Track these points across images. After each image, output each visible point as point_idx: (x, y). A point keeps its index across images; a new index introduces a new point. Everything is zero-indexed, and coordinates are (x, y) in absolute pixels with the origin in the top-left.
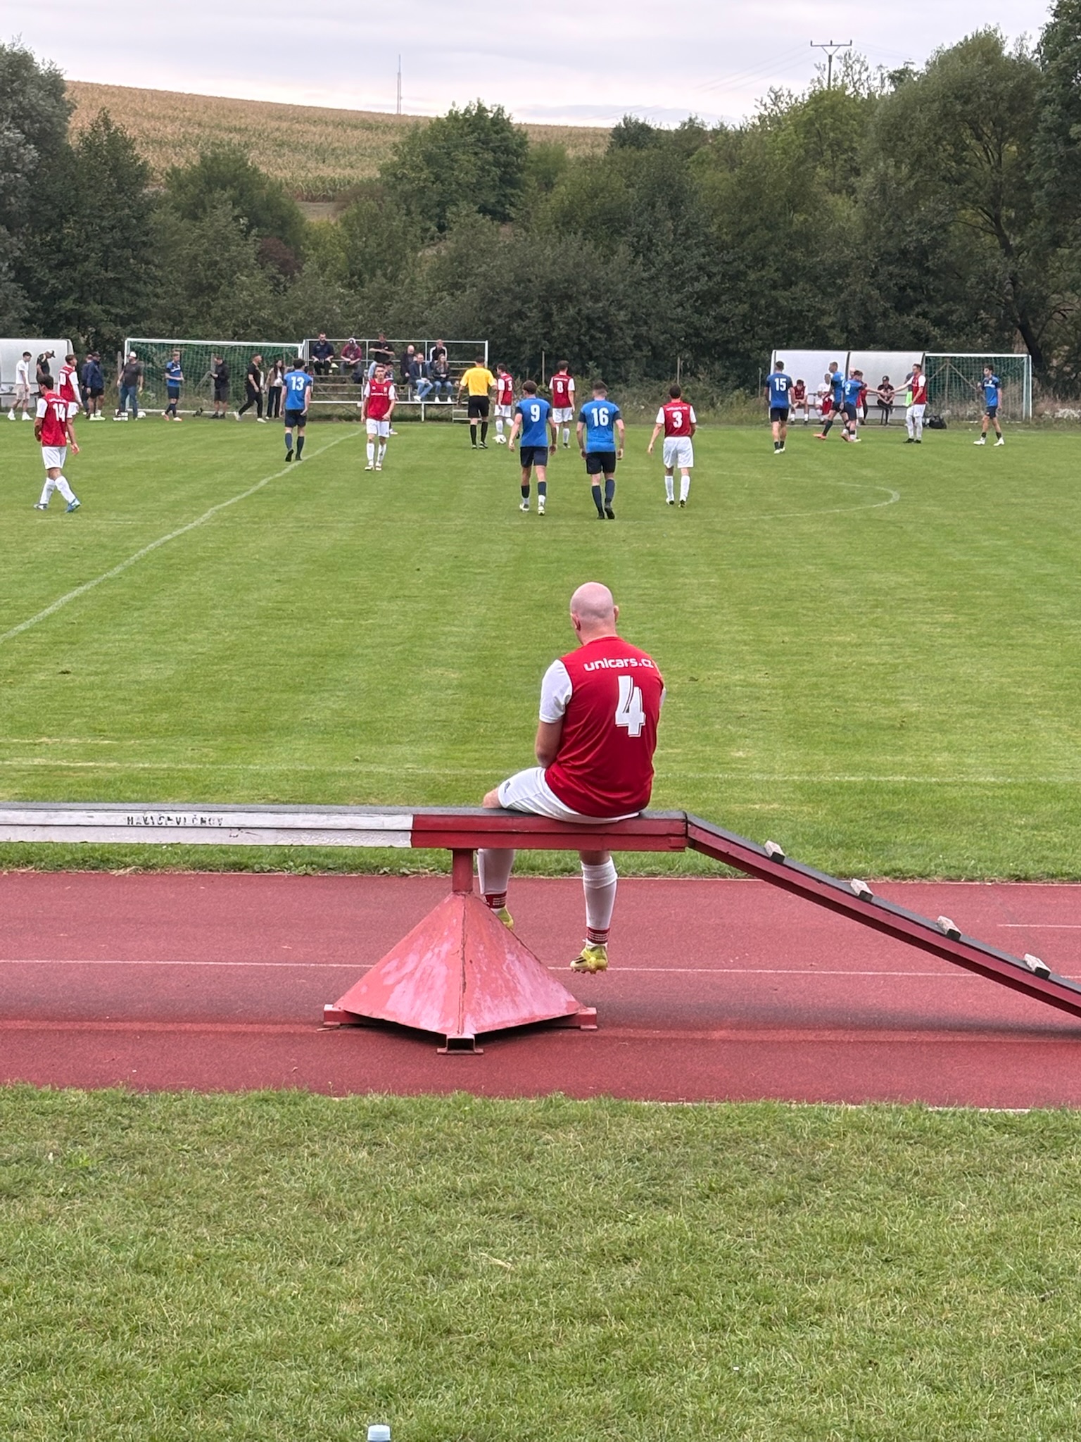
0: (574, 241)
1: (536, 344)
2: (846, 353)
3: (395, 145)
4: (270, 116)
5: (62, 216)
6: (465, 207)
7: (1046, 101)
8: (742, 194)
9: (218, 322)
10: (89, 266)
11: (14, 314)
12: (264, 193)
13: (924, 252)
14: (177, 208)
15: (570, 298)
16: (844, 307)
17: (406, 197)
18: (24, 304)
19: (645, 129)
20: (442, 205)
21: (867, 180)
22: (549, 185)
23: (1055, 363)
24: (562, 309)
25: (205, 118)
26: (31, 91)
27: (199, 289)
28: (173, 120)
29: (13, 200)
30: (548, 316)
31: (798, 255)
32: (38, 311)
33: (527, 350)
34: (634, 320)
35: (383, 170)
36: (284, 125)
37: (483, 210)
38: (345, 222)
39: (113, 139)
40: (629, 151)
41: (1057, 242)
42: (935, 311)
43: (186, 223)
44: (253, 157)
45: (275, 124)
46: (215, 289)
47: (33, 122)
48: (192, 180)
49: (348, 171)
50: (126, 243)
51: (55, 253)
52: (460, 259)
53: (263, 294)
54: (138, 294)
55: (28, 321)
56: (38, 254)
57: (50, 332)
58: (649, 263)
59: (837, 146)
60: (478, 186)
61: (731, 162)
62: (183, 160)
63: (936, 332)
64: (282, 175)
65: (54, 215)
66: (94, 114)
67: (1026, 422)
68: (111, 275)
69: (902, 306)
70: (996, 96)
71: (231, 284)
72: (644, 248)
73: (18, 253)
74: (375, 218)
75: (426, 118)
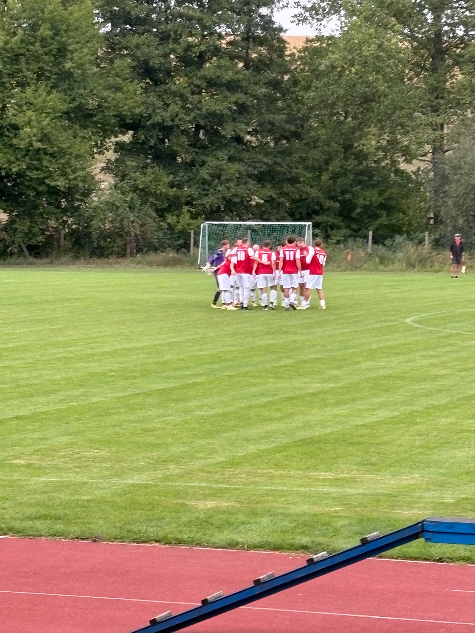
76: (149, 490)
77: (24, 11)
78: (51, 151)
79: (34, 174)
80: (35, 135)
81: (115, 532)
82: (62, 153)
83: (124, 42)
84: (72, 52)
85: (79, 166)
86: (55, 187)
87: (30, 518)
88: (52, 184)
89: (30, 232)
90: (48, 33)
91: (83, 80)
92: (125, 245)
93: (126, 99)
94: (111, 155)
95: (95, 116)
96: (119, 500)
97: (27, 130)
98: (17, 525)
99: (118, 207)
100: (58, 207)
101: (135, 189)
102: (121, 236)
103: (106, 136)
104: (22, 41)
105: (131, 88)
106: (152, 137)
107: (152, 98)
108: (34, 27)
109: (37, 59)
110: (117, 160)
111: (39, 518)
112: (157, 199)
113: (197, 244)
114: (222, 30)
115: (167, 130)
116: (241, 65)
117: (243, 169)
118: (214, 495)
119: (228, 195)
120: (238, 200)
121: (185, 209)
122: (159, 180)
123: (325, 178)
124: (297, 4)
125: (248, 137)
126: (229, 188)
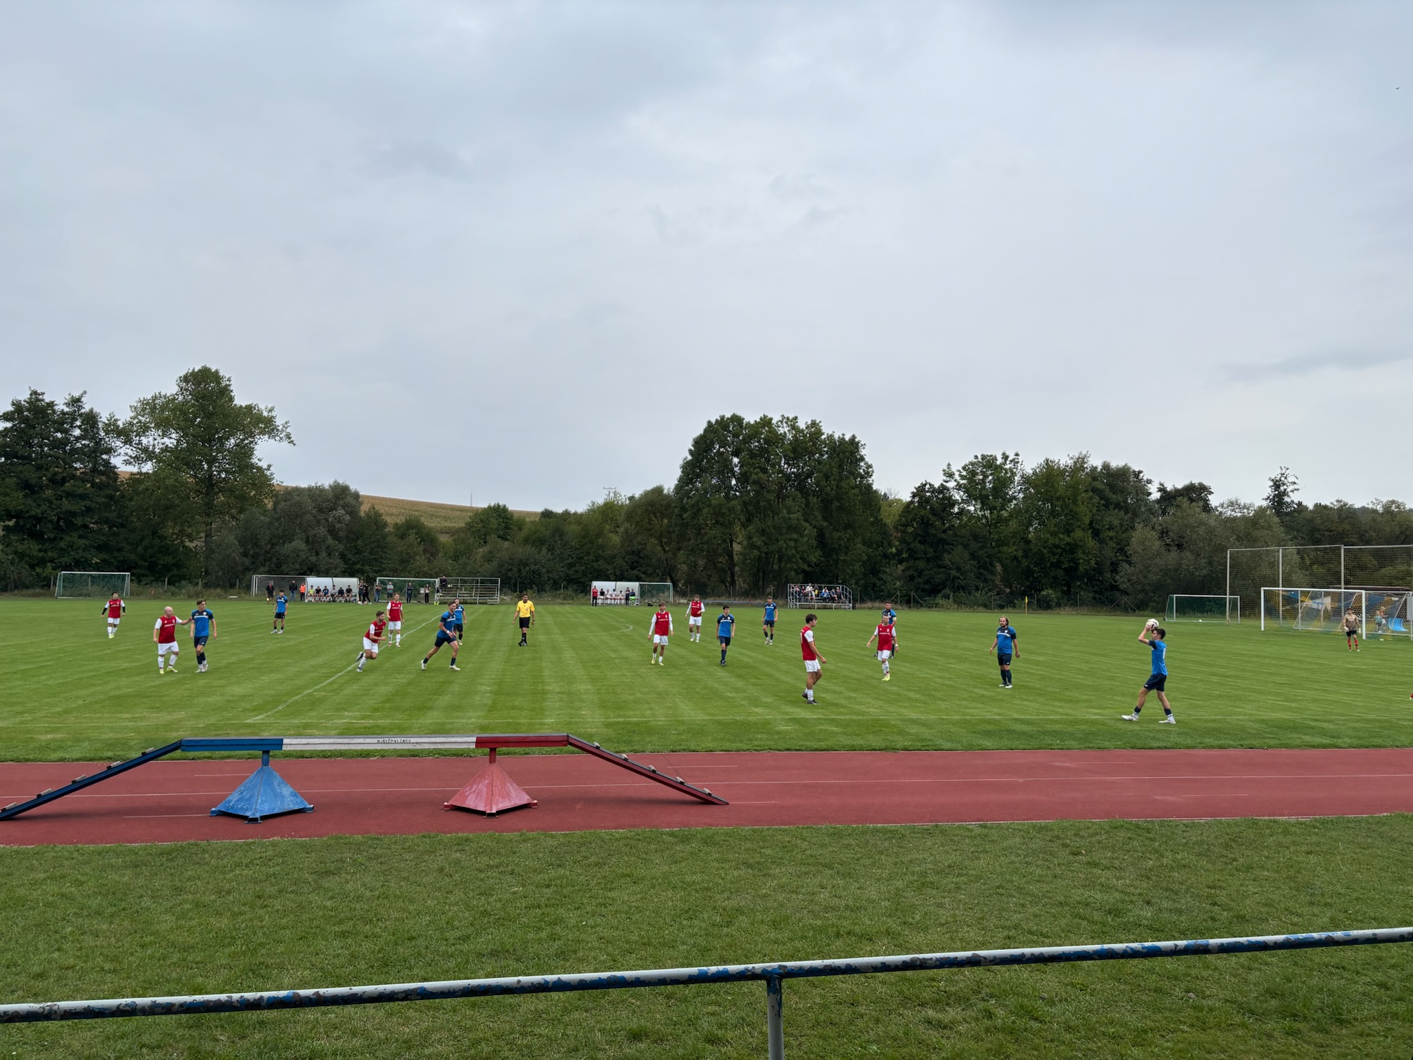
0: (528, 547)
1: (515, 579)
2: (614, 583)
3: (470, 516)
5: (358, 538)
6: (493, 536)
7: (676, 507)
8: (582, 533)
9: (409, 572)
10: (366, 554)
11: (339, 569)
12: (426, 531)
13: (639, 552)
14: (396, 535)
15: (527, 564)
16: (615, 568)
17: (473, 533)
18: (342, 566)
19: (551, 512)
20: (485, 535)
21: (621, 530)
22: (520, 529)
23: (680, 586)
24: (524, 568)
25: (407, 507)
26: (348, 498)
27: (403, 561)
28: (396, 507)
29: (341, 532)
30: (520, 570)
31: (600, 552)
32: (348, 569)
33: (513, 581)
34: (548, 571)
35: (466, 524)
36: (434, 510)
37: (499, 537)
38: (455, 541)
39: (376, 513)
40: (547, 519)
41: (679, 549)
42: (643, 570)
43: (400, 540)
44: (423, 519)
45: (430, 509)
46: (408, 561)
47: (348, 508)
48: (401, 527)
49: (454, 524)
50: (379, 547)
51: (354, 550)
52: (490, 552)
53: (424, 563)
54: (382, 563)
55: (344, 572)
56: (348, 550)
57: (351, 576)
58: (552, 554)
59: (612, 519)
60: (497, 529)
61: (579, 523)
62: (399, 520)
63: (643, 576)
64: (433, 525)
65: (355, 537)
66: (369, 505)
67: (671, 604)
68: (373, 557)
69: (633, 568)
70: (661, 505)
71: (414, 560)
72: (551, 549)
73: (341, 550)
74: (463, 539)
75: (481, 508)
83: (13, 469)
92: (7, 584)
93: (12, 501)
99: (3, 563)
101: (16, 552)
102: (4, 579)
105: (16, 495)
106: (28, 523)
107: (30, 501)
112: (30, 558)
113: (55, 584)
114: (78, 465)
115: (38, 520)
116: (89, 485)
117: (87, 542)
118: (53, 731)
119: (77, 557)
120: (83, 560)
121: (49, 564)
122: (33, 548)
123: (140, 549)
124: (126, 454)
125: (92, 525)
126: (78, 553)
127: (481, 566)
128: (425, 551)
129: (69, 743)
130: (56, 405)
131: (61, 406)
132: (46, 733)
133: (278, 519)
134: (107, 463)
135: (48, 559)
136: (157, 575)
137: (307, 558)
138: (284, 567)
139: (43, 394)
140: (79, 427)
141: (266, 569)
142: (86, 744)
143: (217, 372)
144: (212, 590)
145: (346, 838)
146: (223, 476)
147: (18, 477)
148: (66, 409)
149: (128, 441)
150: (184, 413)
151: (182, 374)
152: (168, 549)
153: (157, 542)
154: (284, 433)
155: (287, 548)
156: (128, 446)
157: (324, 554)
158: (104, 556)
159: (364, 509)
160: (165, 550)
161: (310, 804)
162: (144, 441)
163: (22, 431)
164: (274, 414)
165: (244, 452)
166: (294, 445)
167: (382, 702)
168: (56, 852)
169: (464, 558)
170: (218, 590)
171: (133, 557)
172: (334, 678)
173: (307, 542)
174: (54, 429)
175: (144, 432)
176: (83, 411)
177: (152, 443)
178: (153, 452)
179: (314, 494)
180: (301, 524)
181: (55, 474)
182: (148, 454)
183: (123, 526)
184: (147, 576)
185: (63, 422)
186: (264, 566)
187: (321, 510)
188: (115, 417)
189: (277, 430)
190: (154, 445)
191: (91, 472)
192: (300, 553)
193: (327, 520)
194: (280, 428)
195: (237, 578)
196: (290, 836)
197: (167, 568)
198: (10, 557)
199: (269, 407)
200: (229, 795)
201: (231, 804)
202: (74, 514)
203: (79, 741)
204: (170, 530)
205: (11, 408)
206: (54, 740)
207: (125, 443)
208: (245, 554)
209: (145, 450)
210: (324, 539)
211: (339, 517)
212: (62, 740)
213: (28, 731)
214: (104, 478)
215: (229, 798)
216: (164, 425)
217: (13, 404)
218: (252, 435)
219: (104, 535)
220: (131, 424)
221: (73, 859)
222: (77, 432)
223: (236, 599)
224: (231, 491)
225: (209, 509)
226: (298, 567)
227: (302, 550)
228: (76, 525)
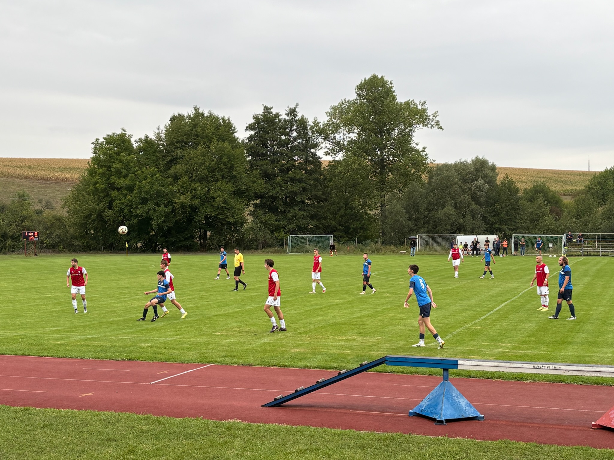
3: (589, 180)
4: (552, 173)
5: (495, 203)
9: (539, 230)
10: (502, 215)
11: (482, 229)
12: (551, 194)
14: (526, 199)
17: (592, 194)
18: (484, 226)
20: (603, 195)
25: (533, 175)
26: (487, 170)
27: (533, 221)
28: (524, 176)
29: (481, 199)
32: (488, 228)
35: (586, 186)
36: (556, 176)
38: (576, 202)
39: (509, 181)
43: (529, 203)
44: (547, 184)
45: (554, 175)
46: (537, 220)
47: (487, 178)
48: (530, 192)
49: (575, 187)
50: (513, 209)
51: (492, 212)
52: (610, 210)
53: (552, 221)
54: (516, 223)
56: (488, 212)
57: (492, 233)
62: (527, 186)
64: (556, 189)
65: (493, 202)
66: (504, 175)
68: (508, 218)
71: (543, 219)
73: (483, 213)
74: (584, 200)
75: (598, 172)
76: (271, 345)
77: (217, 151)
78: (228, 207)
79: (221, 217)
80: (221, 201)
81: (257, 362)
82: (232, 208)
83: (257, 163)
84: (236, 167)
85: (239, 213)
86: (229, 222)
87: (223, 357)
88: (228, 220)
89: (219, 240)
90: (226, 160)
91: (240, 179)
92: (258, 244)
93: (258, 186)
94: (252, 208)
95: (245, 193)
96: (259, 349)
97: (218, 199)
98: (218, 360)
99: (255, 230)
100: (231, 230)
101: (262, 222)
102: (256, 241)
103: (249, 200)
104: (216, 163)
105: (260, 182)
106: (268, 201)
107: (268, 186)
108: (221, 158)
109: (222, 170)
110: (254, 210)
111: (227, 357)
112: (270, 226)
113: (287, 244)
114: (296, 158)
115: (274, 198)
116: (303, 172)
117: (305, 213)
118: (298, 346)
119: (299, 224)
120: (303, 226)
121: (282, 230)
122: (271, 218)
123: (338, 217)
124: (326, 147)
125: (307, 201)
126: (299, 221)
127: (601, 223)
128: (551, 211)
129: (309, 356)
130: (280, 115)
131: (284, 116)
132: (294, 347)
133: (432, 191)
134: (314, 155)
135: (281, 226)
136: (350, 237)
137: (456, 220)
138: (438, 228)
139: (272, 108)
140: (296, 130)
141: (426, 229)
142: (319, 357)
143: (382, 78)
144: (388, 247)
145: (513, 443)
146: (391, 159)
147: (261, 170)
148: (287, 118)
149: (326, 138)
150: (362, 113)
151: (358, 83)
152: (356, 217)
153: (349, 211)
154: (434, 121)
155: (440, 213)
156: (327, 142)
157: (469, 217)
158: (315, 223)
159: (500, 178)
160: (355, 217)
161: (482, 414)
162: (337, 136)
163: (260, 136)
164: (426, 106)
165: (406, 138)
166: (442, 129)
167: (529, 337)
168: (311, 432)
169: (586, 217)
170: (392, 247)
171: (334, 223)
172: (487, 315)
173: (456, 207)
174: (280, 132)
175: (337, 130)
176: (297, 118)
177: (342, 138)
178: (343, 145)
179: (460, 168)
180: (450, 193)
181: (283, 165)
182: (339, 146)
183: (326, 200)
184: (343, 237)
185: (286, 126)
186: (424, 227)
187: (465, 182)
188: (318, 121)
189: (429, 119)
190: (344, 139)
191: (304, 162)
192: (450, 217)
193: (470, 189)
194: (431, 117)
195: (405, 237)
196: (469, 437)
197: (356, 231)
198: (259, 226)
199: (422, 101)
200: (421, 401)
201: (423, 408)
202: (295, 194)
203: (314, 354)
204: (357, 202)
205: (252, 121)
206: (299, 353)
207: (325, 139)
208: (410, 219)
209: (338, 143)
210: (469, 205)
211: (480, 186)
212: (304, 353)
213: (283, 346)
214: (313, 166)
215: (421, 403)
216: (348, 123)
217: (254, 118)
218: (410, 125)
219: (314, 207)
220: (328, 125)
221: (322, 437)
222: (294, 134)
223: (405, 254)
224: (397, 170)
225: (382, 185)
226: (449, 228)
227: (452, 214)
228: (297, 201)
